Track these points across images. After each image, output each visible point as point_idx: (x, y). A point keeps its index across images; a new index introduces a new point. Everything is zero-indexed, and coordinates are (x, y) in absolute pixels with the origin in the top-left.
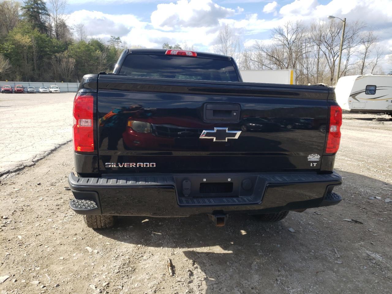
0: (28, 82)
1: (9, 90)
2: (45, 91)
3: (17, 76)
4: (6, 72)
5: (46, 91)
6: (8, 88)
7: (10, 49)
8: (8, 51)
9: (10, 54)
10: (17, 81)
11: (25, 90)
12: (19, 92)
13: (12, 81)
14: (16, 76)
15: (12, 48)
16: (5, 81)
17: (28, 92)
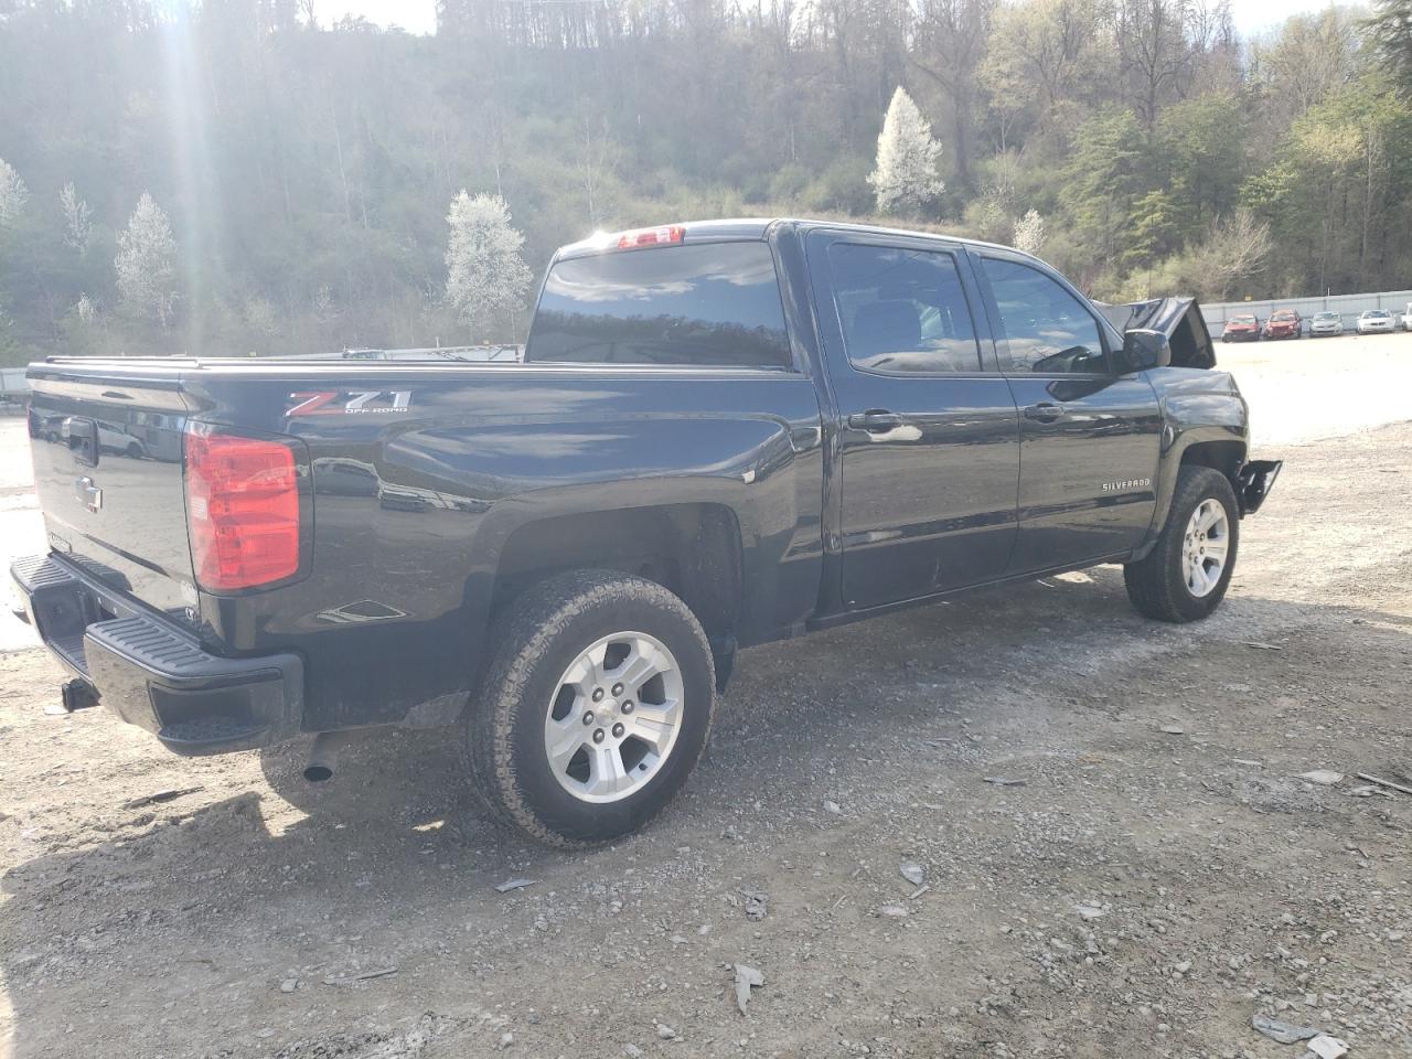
0: (1322, 298)
1: (1247, 330)
2: (1378, 327)
3: (1288, 278)
4: (1253, 269)
5: (1380, 324)
6: (1242, 325)
7: (1282, 188)
8: (1272, 195)
9: (1279, 205)
10: (1283, 297)
11: (1305, 326)
12: (1281, 334)
13: (1270, 297)
14: (1283, 280)
15: (1289, 183)
16: (1243, 300)
17: (1314, 335)
